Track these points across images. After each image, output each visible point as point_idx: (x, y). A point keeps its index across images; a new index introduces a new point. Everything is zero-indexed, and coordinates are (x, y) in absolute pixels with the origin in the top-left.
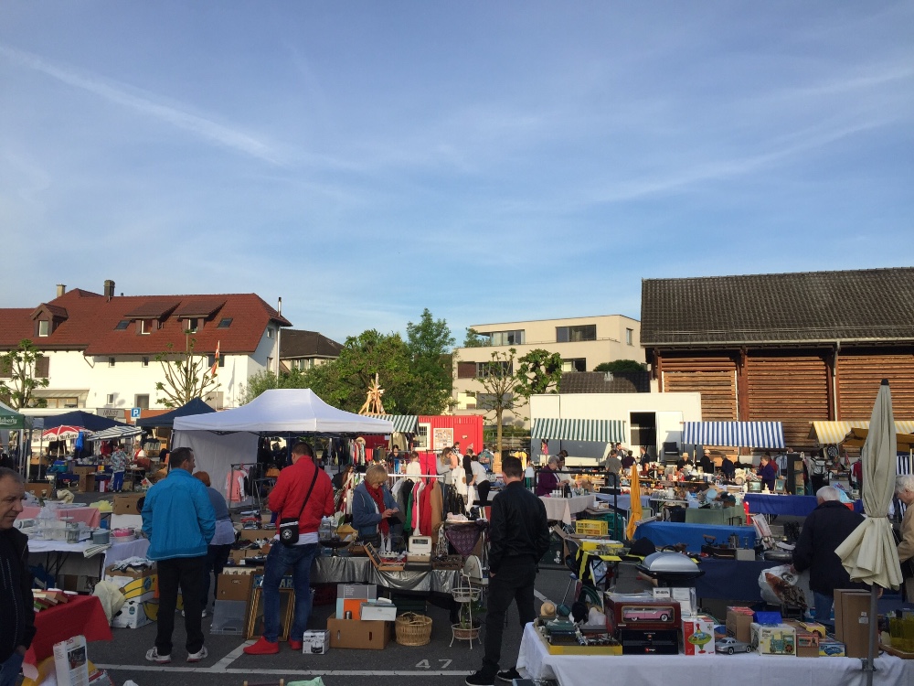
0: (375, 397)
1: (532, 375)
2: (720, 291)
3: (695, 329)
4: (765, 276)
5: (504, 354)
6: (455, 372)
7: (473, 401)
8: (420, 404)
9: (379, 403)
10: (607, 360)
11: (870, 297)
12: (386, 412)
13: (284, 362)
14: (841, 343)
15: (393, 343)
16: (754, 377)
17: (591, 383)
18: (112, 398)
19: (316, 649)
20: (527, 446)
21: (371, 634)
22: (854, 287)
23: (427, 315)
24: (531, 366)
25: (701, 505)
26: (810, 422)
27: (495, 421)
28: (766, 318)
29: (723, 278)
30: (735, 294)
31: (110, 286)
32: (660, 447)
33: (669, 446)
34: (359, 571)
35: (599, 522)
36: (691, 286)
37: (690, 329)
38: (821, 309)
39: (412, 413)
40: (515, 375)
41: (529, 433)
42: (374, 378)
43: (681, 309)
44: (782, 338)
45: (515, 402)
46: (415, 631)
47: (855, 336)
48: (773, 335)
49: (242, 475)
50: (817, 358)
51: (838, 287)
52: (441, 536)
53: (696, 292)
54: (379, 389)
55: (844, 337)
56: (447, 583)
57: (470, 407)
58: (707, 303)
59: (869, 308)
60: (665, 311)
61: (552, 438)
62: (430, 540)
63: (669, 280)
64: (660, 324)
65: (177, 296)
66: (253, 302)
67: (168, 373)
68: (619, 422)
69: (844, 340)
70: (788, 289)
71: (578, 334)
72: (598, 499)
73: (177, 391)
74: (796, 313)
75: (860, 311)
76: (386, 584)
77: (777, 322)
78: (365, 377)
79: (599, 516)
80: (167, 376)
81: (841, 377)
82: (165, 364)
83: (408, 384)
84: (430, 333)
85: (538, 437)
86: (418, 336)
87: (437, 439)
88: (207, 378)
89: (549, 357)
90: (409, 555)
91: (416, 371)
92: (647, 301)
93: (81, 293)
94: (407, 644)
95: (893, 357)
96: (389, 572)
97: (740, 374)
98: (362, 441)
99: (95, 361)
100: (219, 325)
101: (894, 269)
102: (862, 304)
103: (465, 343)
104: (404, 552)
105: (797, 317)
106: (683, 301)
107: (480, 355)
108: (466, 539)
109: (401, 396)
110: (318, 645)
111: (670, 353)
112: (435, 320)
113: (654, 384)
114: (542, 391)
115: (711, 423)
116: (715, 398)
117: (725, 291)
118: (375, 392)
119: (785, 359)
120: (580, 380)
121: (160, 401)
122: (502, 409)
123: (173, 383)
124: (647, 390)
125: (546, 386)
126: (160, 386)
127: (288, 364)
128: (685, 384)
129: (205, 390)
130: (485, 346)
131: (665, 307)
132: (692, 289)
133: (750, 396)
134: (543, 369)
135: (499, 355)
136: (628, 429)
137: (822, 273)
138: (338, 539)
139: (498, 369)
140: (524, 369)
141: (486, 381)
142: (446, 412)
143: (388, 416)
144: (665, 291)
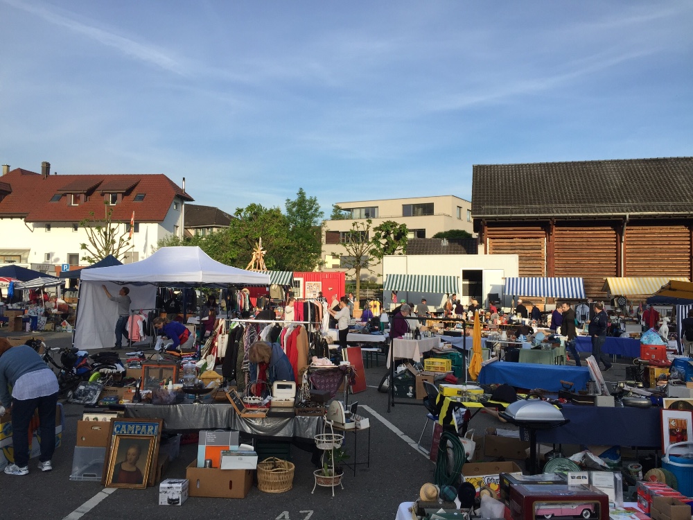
0: (259, 257)
1: (384, 241)
2: (534, 175)
3: (515, 204)
4: (570, 163)
5: (363, 224)
6: (324, 239)
7: (338, 262)
8: (296, 263)
9: (262, 261)
10: (443, 230)
11: (652, 180)
12: (268, 269)
13: (190, 230)
14: (630, 216)
15: (274, 214)
16: (560, 243)
17: (430, 247)
18: (49, 256)
19: (172, 500)
20: (380, 296)
21: (231, 482)
22: (640, 172)
23: (301, 194)
24: (383, 234)
25: (533, 347)
26: (605, 278)
27: (354, 277)
28: (571, 196)
29: (537, 164)
30: (546, 177)
31: (47, 167)
32: (485, 297)
33: (493, 297)
34: (221, 417)
35: (444, 361)
36: (512, 171)
37: (511, 204)
38: (614, 189)
39: (289, 270)
40: (370, 240)
41: (382, 286)
42: (258, 242)
43: (504, 188)
44: (583, 212)
45: (369, 262)
46: (278, 478)
47: (641, 211)
48: (576, 209)
49: (141, 319)
50: (610, 228)
51: (628, 172)
52: (305, 381)
53: (516, 175)
54: (262, 250)
55: (632, 211)
56: (310, 429)
57: (335, 266)
58: (524, 184)
59: (652, 188)
60: (491, 190)
61: (400, 290)
62: (294, 385)
63: (494, 166)
64: (487, 201)
65: (101, 175)
66: (162, 180)
67: (91, 236)
68: (454, 277)
69: (632, 213)
70: (588, 174)
71: (420, 210)
72: (442, 341)
73: (98, 250)
74: (594, 192)
75: (645, 191)
76: (248, 430)
77: (579, 199)
78: (251, 241)
79: (444, 355)
80: (90, 238)
81: (628, 243)
82: (88, 229)
83: (286, 247)
84: (303, 207)
85: (389, 289)
86: (294, 209)
87: (309, 291)
88: (123, 240)
89: (398, 227)
90: (274, 400)
91: (292, 238)
92: (476, 182)
93: (23, 172)
94: (268, 491)
95: (669, 227)
96: (252, 418)
97: (548, 241)
98: (247, 291)
99: (34, 226)
100: (135, 199)
101: (671, 158)
102: (646, 185)
103: (332, 216)
104: (269, 397)
105: (595, 195)
106: (505, 182)
107: (344, 226)
108: (330, 383)
109: (281, 257)
110: (175, 497)
111: (494, 223)
112: (308, 198)
113: (481, 248)
114: (393, 252)
115: (526, 279)
116: (528, 259)
117: (538, 175)
118: (259, 253)
119: (585, 228)
120: (421, 245)
121: (84, 259)
122: (360, 267)
123: (95, 245)
124: (475, 252)
125: (394, 250)
126: (84, 246)
127: (192, 232)
128: (505, 248)
129: (121, 251)
130: (347, 219)
131: (491, 187)
132: (512, 173)
133: (557, 258)
134: (392, 236)
135: (358, 225)
136: (461, 283)
137: (615, 161)
138: (201, 385)
139: (357, 237)
140: (378, 236)
141: (348, 245)
142: (316, 269)
143: (269, 271)
144: (491, 174)
